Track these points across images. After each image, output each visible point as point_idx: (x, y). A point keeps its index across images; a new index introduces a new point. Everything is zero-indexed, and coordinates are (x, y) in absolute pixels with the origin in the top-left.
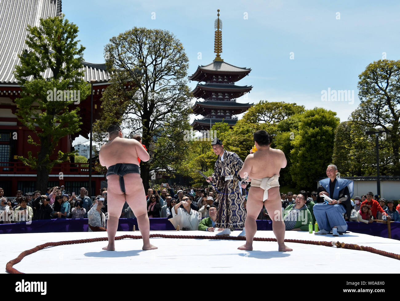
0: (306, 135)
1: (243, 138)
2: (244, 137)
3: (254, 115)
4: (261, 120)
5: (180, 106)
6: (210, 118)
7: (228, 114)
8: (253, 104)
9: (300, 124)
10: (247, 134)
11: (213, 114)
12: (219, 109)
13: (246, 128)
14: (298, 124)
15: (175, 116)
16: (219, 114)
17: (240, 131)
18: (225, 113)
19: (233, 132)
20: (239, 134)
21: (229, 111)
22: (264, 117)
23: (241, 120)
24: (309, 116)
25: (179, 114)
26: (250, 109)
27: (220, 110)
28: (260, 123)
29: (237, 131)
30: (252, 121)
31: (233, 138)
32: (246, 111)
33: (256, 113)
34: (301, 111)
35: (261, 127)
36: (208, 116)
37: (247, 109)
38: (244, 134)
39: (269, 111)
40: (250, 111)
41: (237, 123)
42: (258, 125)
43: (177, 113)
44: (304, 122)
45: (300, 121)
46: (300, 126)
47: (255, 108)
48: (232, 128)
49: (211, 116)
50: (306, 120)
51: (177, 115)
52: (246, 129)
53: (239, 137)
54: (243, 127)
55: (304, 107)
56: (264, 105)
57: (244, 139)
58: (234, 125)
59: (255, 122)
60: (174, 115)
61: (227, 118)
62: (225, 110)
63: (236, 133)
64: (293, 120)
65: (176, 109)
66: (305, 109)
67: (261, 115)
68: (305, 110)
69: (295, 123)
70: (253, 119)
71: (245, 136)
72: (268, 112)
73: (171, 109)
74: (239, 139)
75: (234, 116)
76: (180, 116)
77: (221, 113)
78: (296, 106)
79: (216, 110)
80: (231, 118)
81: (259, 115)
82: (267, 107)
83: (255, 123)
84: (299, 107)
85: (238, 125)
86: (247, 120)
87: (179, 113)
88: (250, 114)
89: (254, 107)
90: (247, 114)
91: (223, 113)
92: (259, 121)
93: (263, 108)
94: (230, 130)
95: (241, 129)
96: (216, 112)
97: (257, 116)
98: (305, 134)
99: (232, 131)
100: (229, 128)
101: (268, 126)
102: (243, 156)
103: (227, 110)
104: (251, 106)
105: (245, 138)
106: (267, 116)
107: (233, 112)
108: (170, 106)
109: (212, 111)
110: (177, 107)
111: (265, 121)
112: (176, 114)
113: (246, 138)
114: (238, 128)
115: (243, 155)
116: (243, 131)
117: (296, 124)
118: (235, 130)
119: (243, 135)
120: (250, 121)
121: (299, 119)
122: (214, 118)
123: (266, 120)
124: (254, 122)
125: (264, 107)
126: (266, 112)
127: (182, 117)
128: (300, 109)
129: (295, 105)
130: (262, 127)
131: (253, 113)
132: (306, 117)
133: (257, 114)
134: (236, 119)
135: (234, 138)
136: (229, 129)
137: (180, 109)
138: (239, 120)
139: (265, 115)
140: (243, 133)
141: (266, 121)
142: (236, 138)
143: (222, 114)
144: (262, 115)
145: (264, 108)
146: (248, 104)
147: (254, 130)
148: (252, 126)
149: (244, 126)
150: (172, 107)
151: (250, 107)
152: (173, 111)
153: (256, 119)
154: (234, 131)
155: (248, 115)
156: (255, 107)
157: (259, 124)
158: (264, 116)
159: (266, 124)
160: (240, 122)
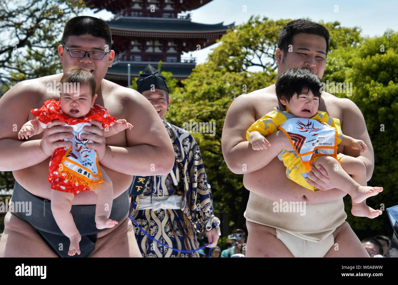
0: (364, 100)
1: (210, 109)
2: (212, 106)
3: (235, 53)
4: (253, 64)
5: (51, 30)
6: (128, 60)
7: (172, 51)
8: (232, 26)
9: (348, 72)
10: (218, 99)
11: (135, 50)
12: (149, 39)
13: (215, 85)
14: (343, 73)
15: (38, 57)
16: (150, 50)
17: (202, 92)
18: (165, 47)
19: (185, 94)
20: (199, 99)
21: (175, 43)
22: (260, 58)
23: (205, 64)
24: (372, 54)
25: (47, 50)
26: (225, 37)
27: (153, 39)
28: (250, 73)
29: (193, 93)
30: (231, 68)
31: (184, 109)
32: (214, 42)
33: (240, 46)
34: (350, 42)
35: (252, 81)
36: (123, 56)
37: (220, 37)
38: (211, 99)
39: (272, 41)
40: (226, 42)
41: (195, 72)
42: (246, 77)
43: (45, 48)
44: (360, 67)
45: (350, 66)
46: (349, 77)
47: (237, 35)
48: (180, 85)
49: (129, 56)
50: (365, 62)
51: (44, 53)
52: (216, 88)
53: (199, 108)
54: (209, 81)
55: (360, 32)
56: (261, 27)
57: (212, 112)
58: (187, 78)
59: (237, 69)
60: (37, 52)
61: (170, 61)
62: (164, 41)
63: (193, 97)
64: (330, 64)
65: (41, 39)
66: (362, 35)
67: (251, 51)
68: (362, 39)
69: (335, 70)
70: (233, 63)
71: (215, 103)
72: (269, 44)
73: (26, 39)
74: (199, 111)
75: (186, 57)
76: (51, 55)
77: (154, 47)
78: (340, 28)
79: (142, 41)
80: (179, 59)
81: (247, 53)
82: (267, 31)
83: (239, 71)
84: (347, 31)
85: (197, 77)
86: (219, 64)
87: (48, 47)
88: (227, 50)
89: (235, 31)
90: (220, 49)
91: (160, 47)
92: (247, 65)
93: (256, 36)
94: (177, 89)
95: (205, 87)
96: (143, 47)
97: (242, 56)
98: (361, 98)
99: (182, 93)
100: (175, 85)
101: (269, 79)
102: (210, 153)
103: (170, 40)
104: (228, 30)
105: (214, 108)
106: (267, 53)
107: (184, 44)
108: (26, 29)
109: (133, 43)
110: (42, 33)
111: (262, 65)
112: (40, 50)
113: (217, 109)
114: (195, 86)
115: (210, 151)
116: (209, 92)
117: (338, 74)
118: (190, 88)
119: (210, 101)
120: (227, 67)
121: (347, 59)
122: (138, 61)
123: (264, 64)
124: (235, 68)
125: (260, 32)
126: (265, 45)
127: (56, 59)
128: (348, 37)
129: (337, 27)
130: (255, 82)
131: (234, 47)
132: (364, 56)
133: (244, 50)
134: (191, 62)
135: (187, 108)
136: (175, 87)
137: (51, 38)
138: (199, 66)
139: (262, 51)
140: (208, 96)
141: (264, 67)
142: (192, 110)
143: (157, 50)
144: (254, 51)
145: (260, 34)
146: (220, 26)
147: (236, 89)
148: (232, 80)
149: (211, 80)
150: (30, 32)
151: (225, 33)
152: (34, 43)
153: (241, 63)
154: (186, 91)
155: (222, 52)
156: (238, 32)
157: (249, 75)
158: (259, 53)
159: (265, 74)
160: (201, 70)
